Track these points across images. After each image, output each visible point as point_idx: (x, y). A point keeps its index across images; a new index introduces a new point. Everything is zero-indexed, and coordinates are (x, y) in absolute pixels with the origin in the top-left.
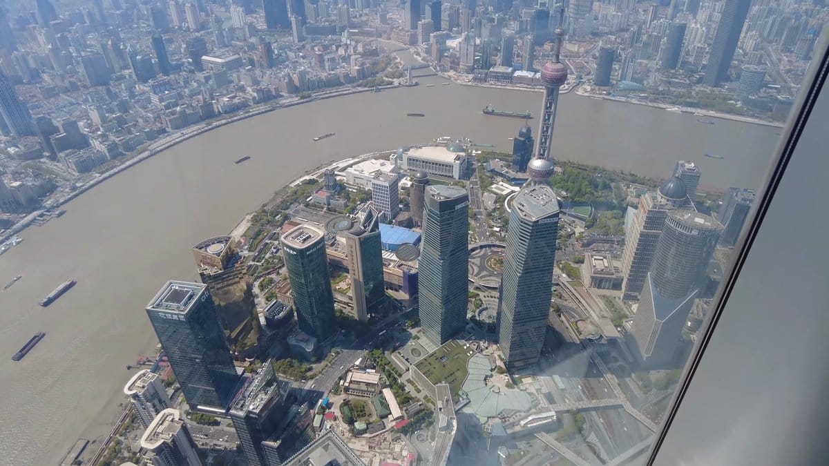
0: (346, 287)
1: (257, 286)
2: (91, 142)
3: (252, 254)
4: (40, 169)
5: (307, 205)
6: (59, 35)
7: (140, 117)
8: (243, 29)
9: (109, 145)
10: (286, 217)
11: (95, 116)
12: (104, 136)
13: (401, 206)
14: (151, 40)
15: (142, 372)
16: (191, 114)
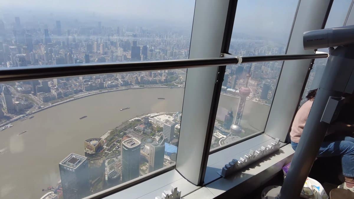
0: (146, 169)
1: (107, 162)
2: (51, 90)
3: (107, 147)
4: (28, 98)
5: (135, 130)
6: (50, 48)
7: (73, 84)
9: (58, 93)
10: (125, 134)
11: (55, 80)
12: (57, 89)
13: (174, 136)
14: (84, 55)
15: (50, 192)
16: (94, 86)
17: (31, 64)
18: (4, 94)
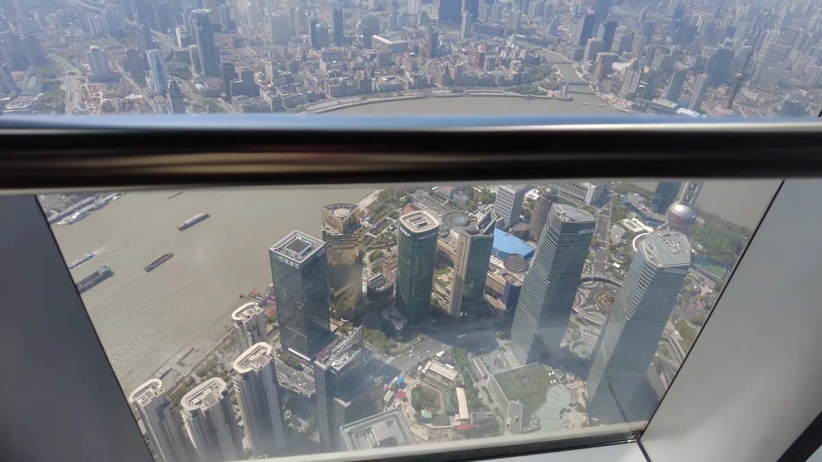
0: (447, 280)
1: (368, 256)
2: (261, 92)
3: (371, 226)
4: (215, 106)
5: (431, 194)
7: (306, 79)
8: (416, 16)
9: (274, 99)
10: (410, 200)
11: (269, 69)
12: (272, 89)
13: (521, 217)
14: (333, 11)
15: (252, 303)
16: (351, 86)
17: (222, 32)
18: (171, 97)
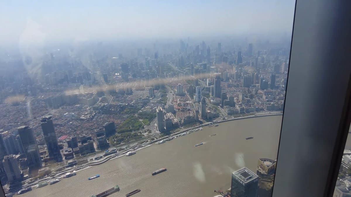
2: (236, 105)
4: (217, 109)
6: (240, 68)
7: (256, 102)
9: (241, 108)
11: (241, 97)
12: (241, 105)
14: (271, 75)
16: (276, 106)
17: (223, 81)
18: (202, 104)
